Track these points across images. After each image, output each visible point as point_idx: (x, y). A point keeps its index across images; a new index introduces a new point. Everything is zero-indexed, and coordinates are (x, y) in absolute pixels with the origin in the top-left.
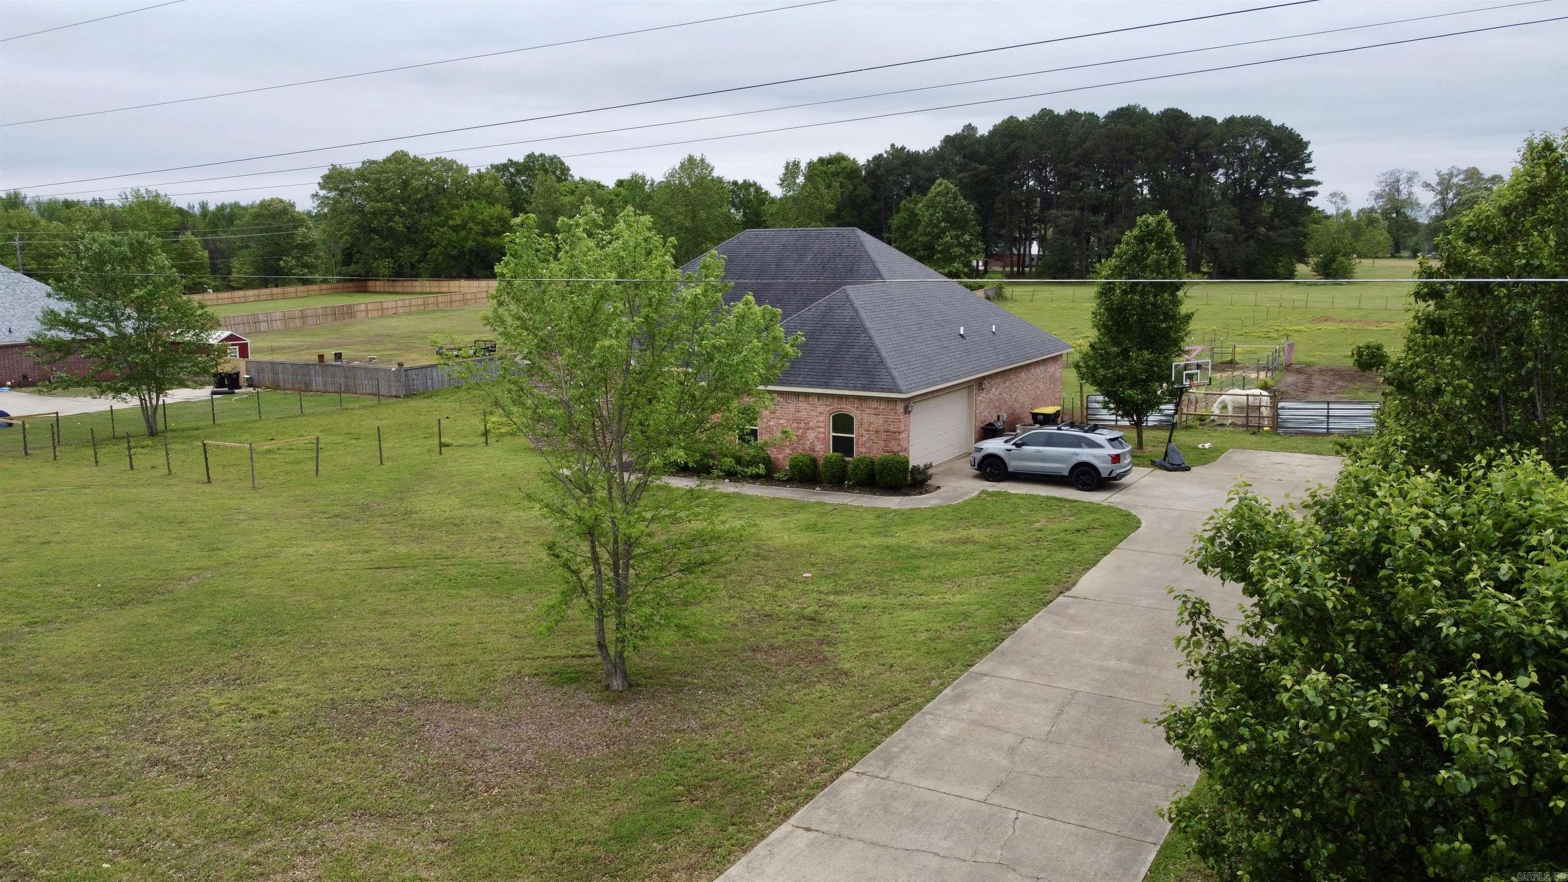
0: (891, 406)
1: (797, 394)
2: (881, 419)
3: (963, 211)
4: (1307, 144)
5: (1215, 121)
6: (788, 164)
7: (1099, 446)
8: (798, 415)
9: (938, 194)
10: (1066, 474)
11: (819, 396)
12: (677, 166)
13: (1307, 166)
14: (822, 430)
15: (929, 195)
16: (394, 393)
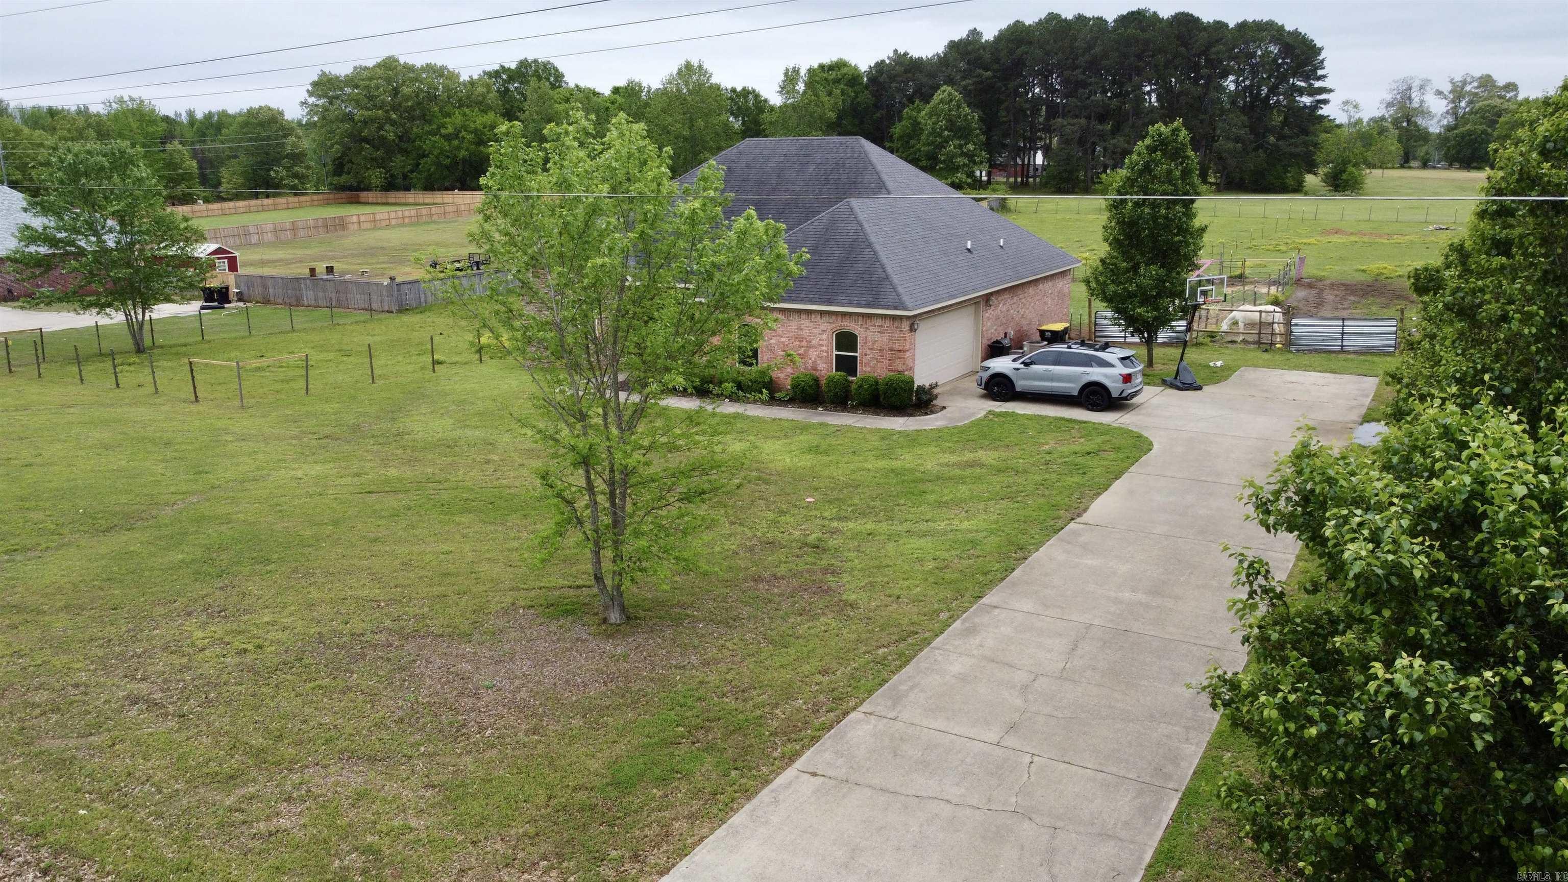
0: (896, 324)
1: (800, 311)
2: (885, 338)
3: (966, 120)
4: (1320, 49)
5: (1226, 25)
6: (787, 70)
7: (1112, 366)
8: (800, 332)
9: (942, 101)
10: (1076, 393)
11: (822, 313)
12: (675, 72)
13: (1320, 72)
14: (824, 348)
15: (932, 103)
16: (386, 308)
